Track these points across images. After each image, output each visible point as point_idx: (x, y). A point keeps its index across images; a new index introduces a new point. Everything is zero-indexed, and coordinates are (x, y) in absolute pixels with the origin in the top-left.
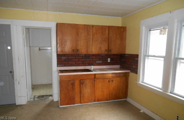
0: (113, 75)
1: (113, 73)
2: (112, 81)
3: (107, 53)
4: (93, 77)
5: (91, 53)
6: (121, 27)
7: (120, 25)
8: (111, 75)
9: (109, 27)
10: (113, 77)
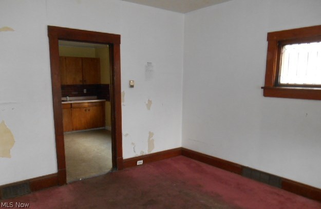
0: (90, 104)
1: (88, 103)
2: (89, 110)
3: (81, 84)
4: (70, 106)
5: (66, 84)
6: (94, 59)
7: (93, 56)
8: (87, 104)
9: (82, 59)
10: (89, 106)
